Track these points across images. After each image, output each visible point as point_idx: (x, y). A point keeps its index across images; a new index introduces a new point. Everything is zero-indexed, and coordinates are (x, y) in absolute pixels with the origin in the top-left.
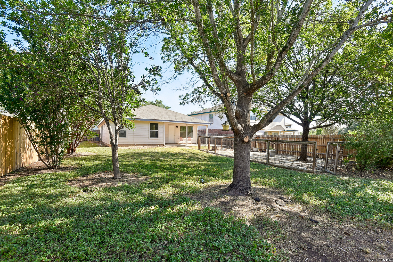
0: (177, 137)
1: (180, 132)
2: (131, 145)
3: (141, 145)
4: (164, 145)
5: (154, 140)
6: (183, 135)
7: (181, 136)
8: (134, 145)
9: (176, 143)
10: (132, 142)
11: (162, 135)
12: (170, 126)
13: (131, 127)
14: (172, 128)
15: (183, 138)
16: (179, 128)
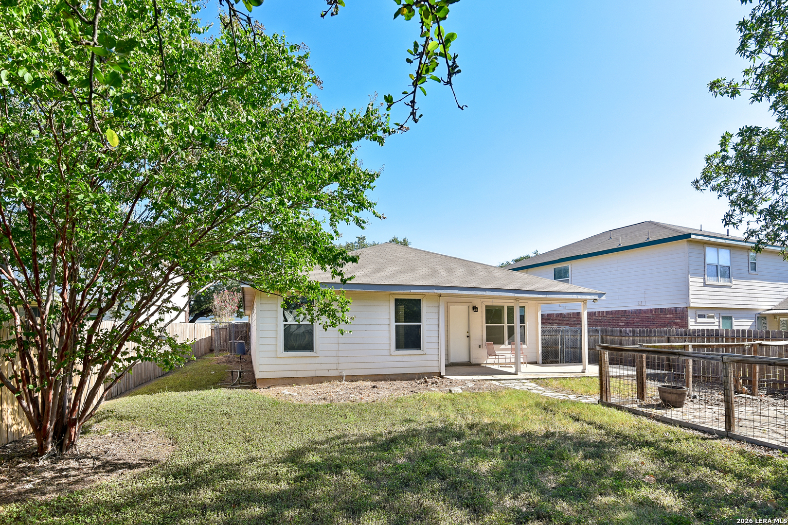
0: (475, 343)
1: (485, 325)
2: (329, 379)
3: (365, 378)
4: (443, 374)
5: (408, 360)
6: (494, 337)
7: (488, 340)
8: (340, 378)
9: (473, 361)
10: (334, 366)
11: (435, 339)
12: (453, 308)
13: (332, 315)
14: (459, 311)
15: (495, 347)
16: (481, 315)
